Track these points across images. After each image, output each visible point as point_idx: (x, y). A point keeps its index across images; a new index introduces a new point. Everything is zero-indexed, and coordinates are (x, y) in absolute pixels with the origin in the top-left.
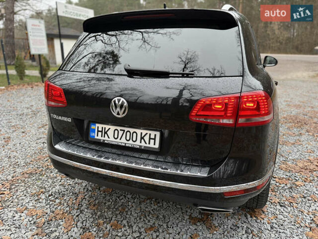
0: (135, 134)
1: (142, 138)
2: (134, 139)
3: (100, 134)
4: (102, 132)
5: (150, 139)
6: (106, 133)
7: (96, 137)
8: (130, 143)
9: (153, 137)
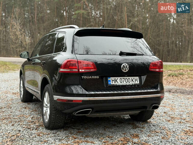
0: (129, 79)
1: (132, 80)
2: (129, 82)
3: (113, 82)
4: (114, 81)
5: (135, 80)
6: (116, 81)
7: (112, 84)
8: (128, 84)
9: (136, 79)
